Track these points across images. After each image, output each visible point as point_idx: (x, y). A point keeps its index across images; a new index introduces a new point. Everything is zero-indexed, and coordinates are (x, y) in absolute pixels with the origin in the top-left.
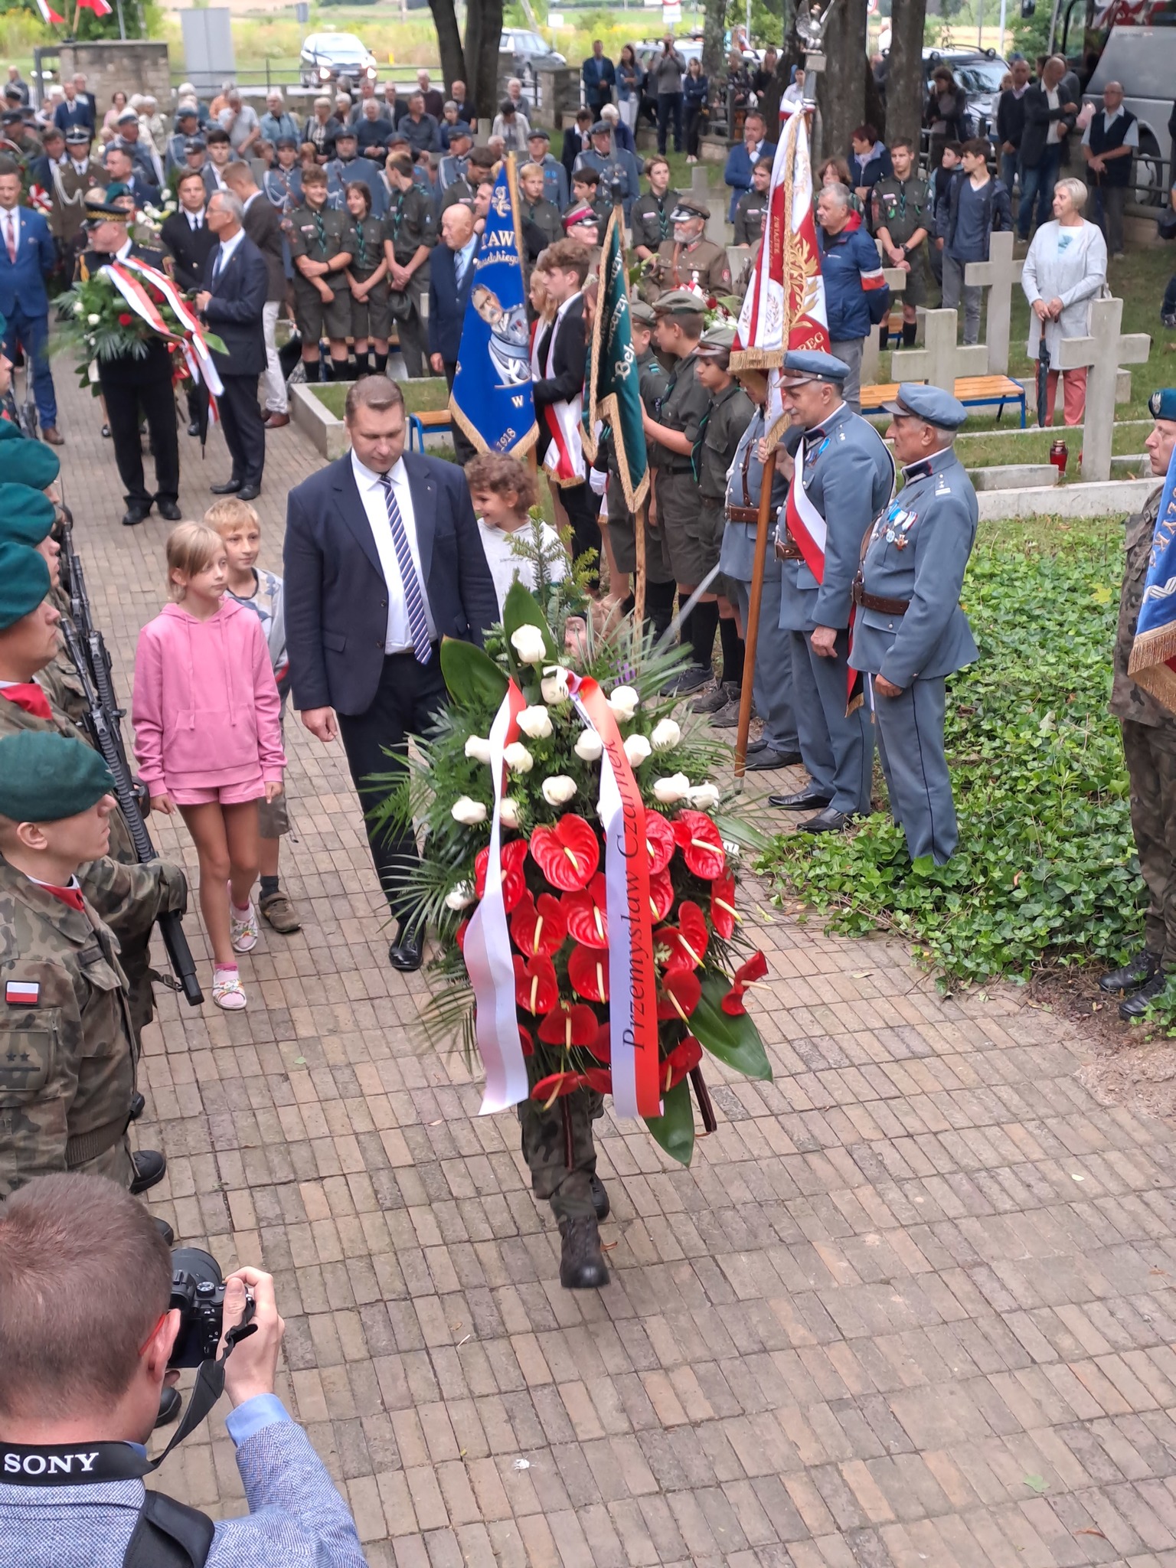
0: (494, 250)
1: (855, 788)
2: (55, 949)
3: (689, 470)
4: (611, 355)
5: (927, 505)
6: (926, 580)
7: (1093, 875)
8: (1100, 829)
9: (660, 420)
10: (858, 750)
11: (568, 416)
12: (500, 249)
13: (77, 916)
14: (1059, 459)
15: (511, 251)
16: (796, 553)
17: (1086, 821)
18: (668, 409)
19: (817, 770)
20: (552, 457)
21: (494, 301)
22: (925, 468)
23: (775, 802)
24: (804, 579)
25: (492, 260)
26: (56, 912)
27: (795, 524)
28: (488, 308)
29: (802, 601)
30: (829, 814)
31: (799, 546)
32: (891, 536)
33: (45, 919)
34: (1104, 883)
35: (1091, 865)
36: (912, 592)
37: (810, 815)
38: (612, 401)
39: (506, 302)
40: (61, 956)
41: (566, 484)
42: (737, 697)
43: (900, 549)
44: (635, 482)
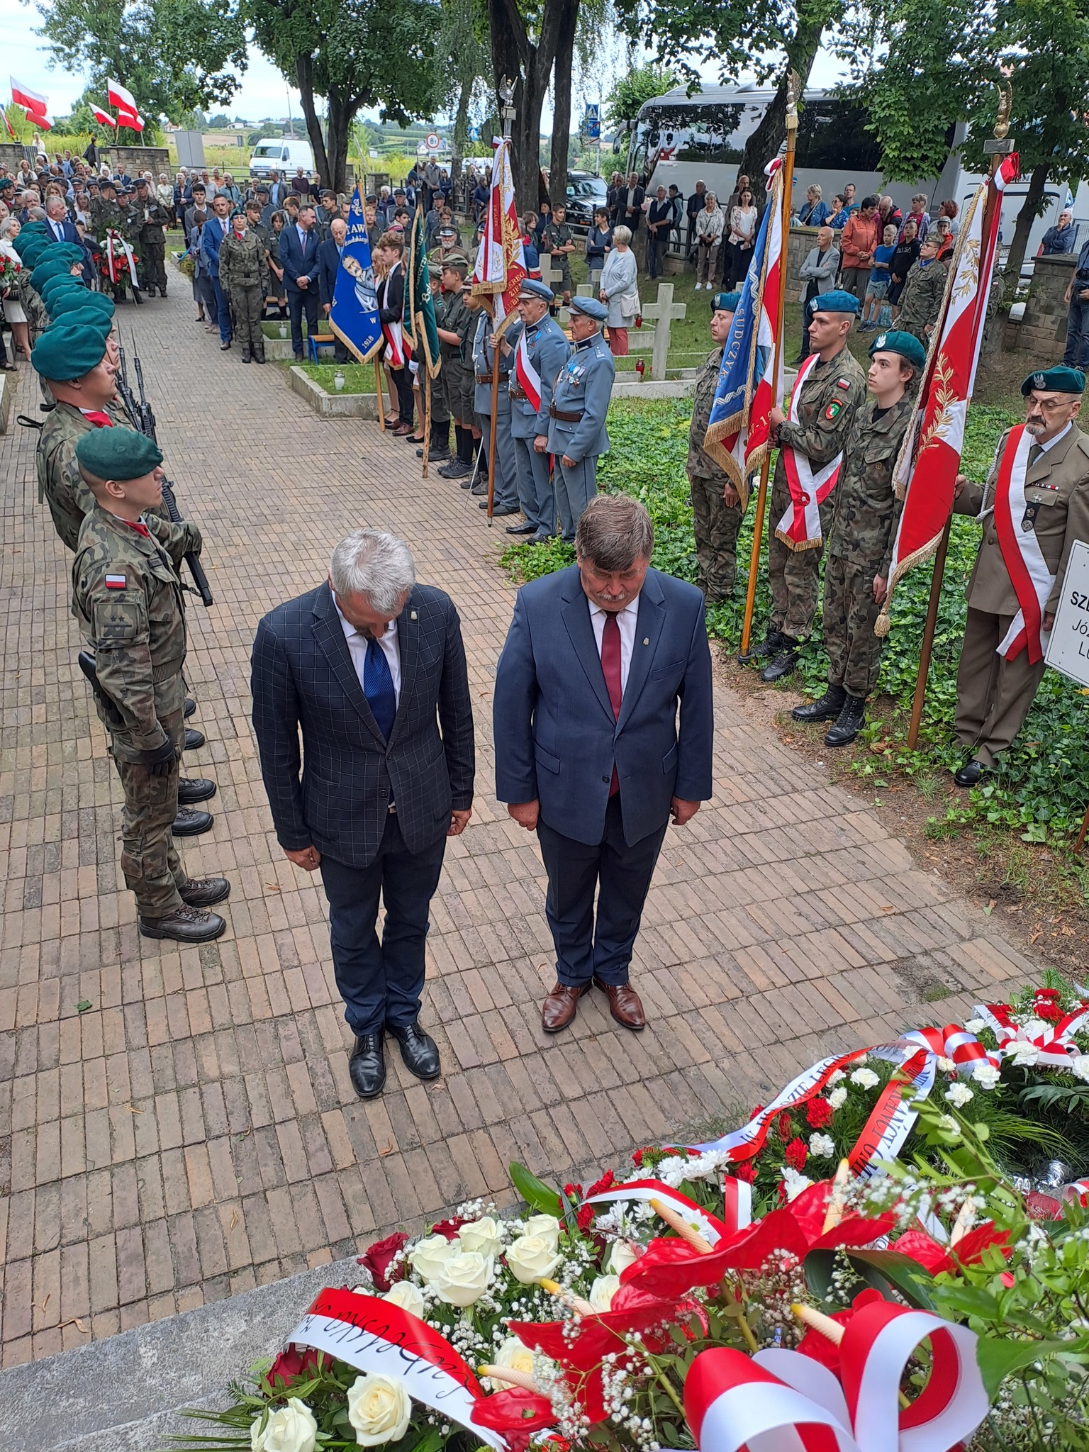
0: (355, 234)
1: (548, 522)
2: (134, 557)
3: (459, 356)
4: (419, 290)
5: (592, 362)
6: (592, 405)
7: (671, 562)
8: (674, 540)
9: (445, 328)
10: (551, 501)
11: (396, 330)
12: (358, 234)
13: (145, 540)
14: (641, 368)
15: (363, 235)
16: (524, 395)
17: (666, 537)
18: (450, 321)
19: (530, 514)
20: (389, 353)
21: (356, 264)
22: (588, 343)
23: (510, 531)
24: (527, 408)
25: (353, 240)
26: (132, 537)
27: (522, 377)
28: (353, 268)
29: (526, 422)
30: (536, 536)
31: (525, 390)
32: (572, 380)
33: (127, 540)
34: (676, 565)
35: (670, 557)
36: (584, 410)
37: (527, 537)
38: (421, 313)
39: (363, 265)
40: (137, 560)
41: (396, 368)
42: (486, 479)
43: (576, 386)
44: (434, 361)
